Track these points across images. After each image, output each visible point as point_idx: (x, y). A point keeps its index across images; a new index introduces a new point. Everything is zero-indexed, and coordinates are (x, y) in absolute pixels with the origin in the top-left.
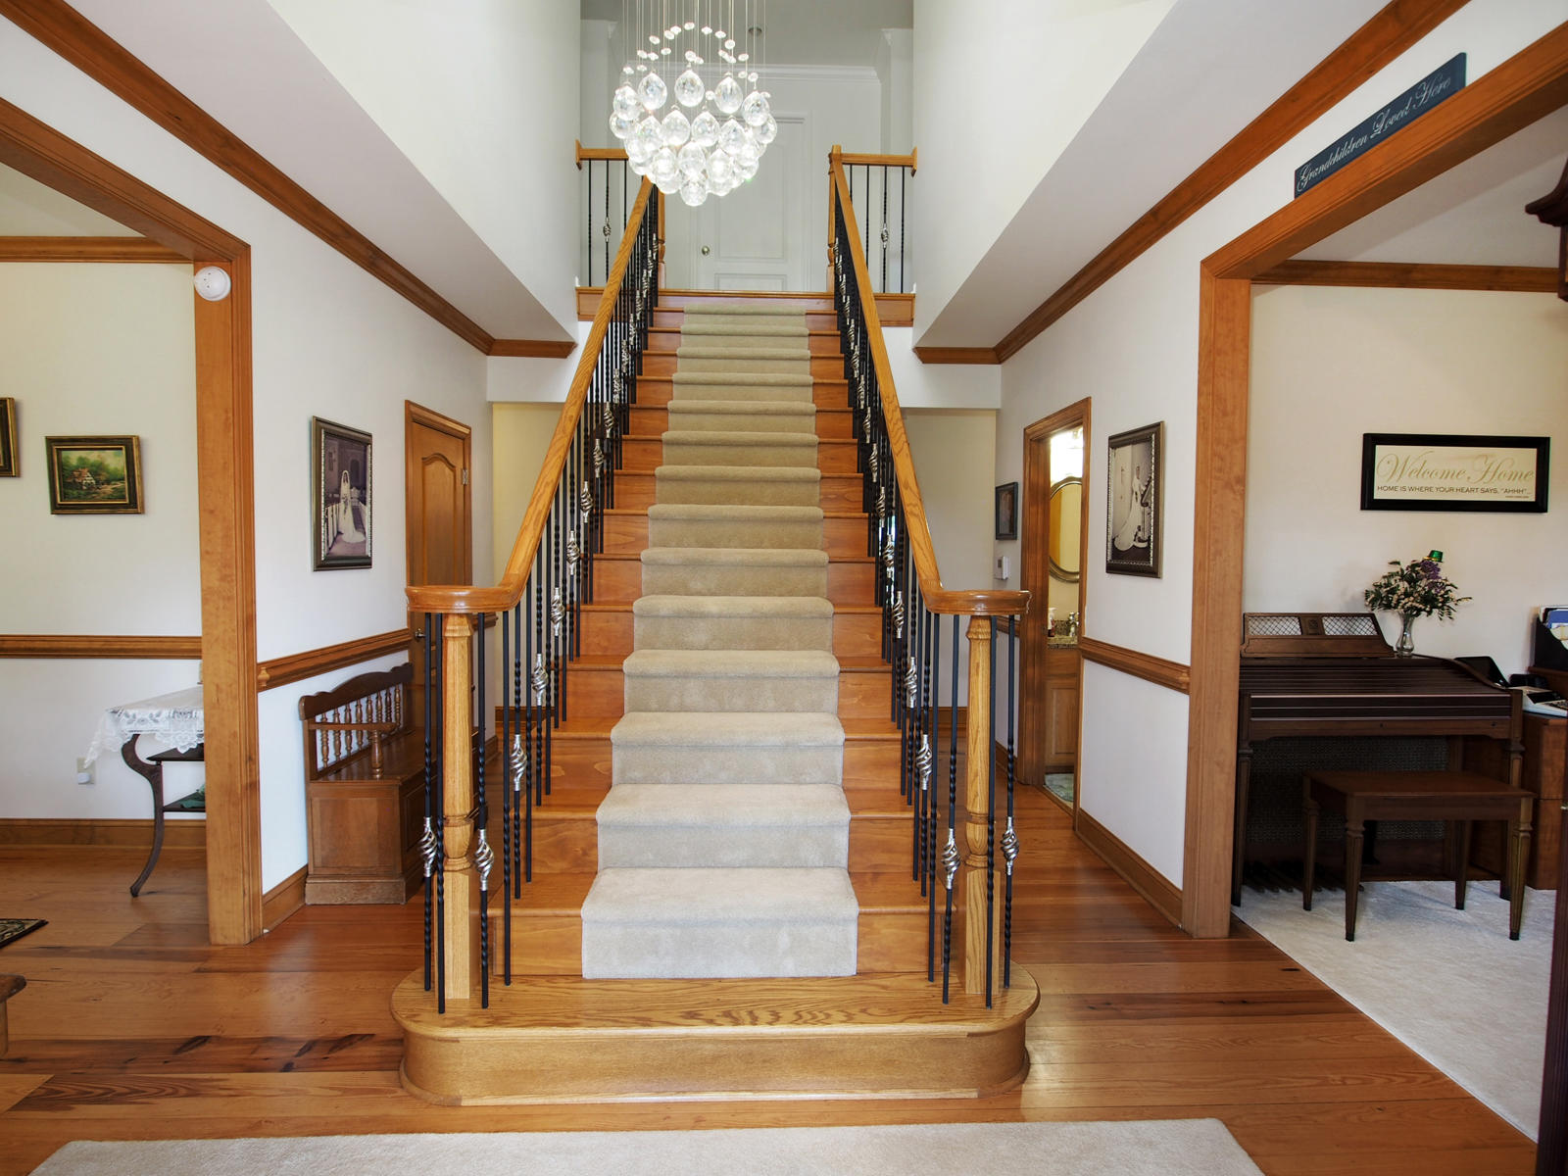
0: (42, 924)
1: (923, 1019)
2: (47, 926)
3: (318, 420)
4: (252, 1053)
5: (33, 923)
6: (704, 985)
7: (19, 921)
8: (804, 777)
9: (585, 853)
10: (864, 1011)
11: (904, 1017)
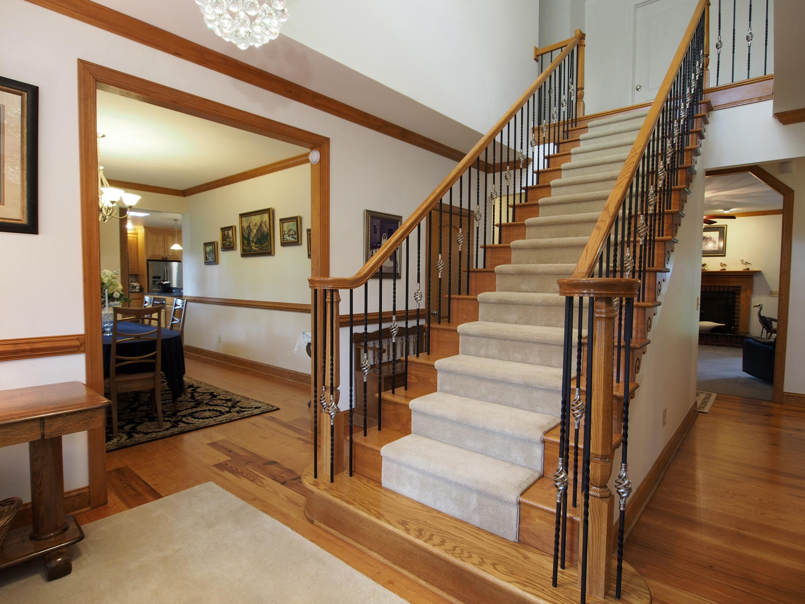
0: (278, 409)
1: (526, 589)
2: (279, 410)
3: (367, 211)
4: (281, 473)
5: (276, 408)
6: (428, 512)
7: (271, 406)
8: (537, 407)
9: (407, 423)
10: (494, 565)
11: (514, 579)
